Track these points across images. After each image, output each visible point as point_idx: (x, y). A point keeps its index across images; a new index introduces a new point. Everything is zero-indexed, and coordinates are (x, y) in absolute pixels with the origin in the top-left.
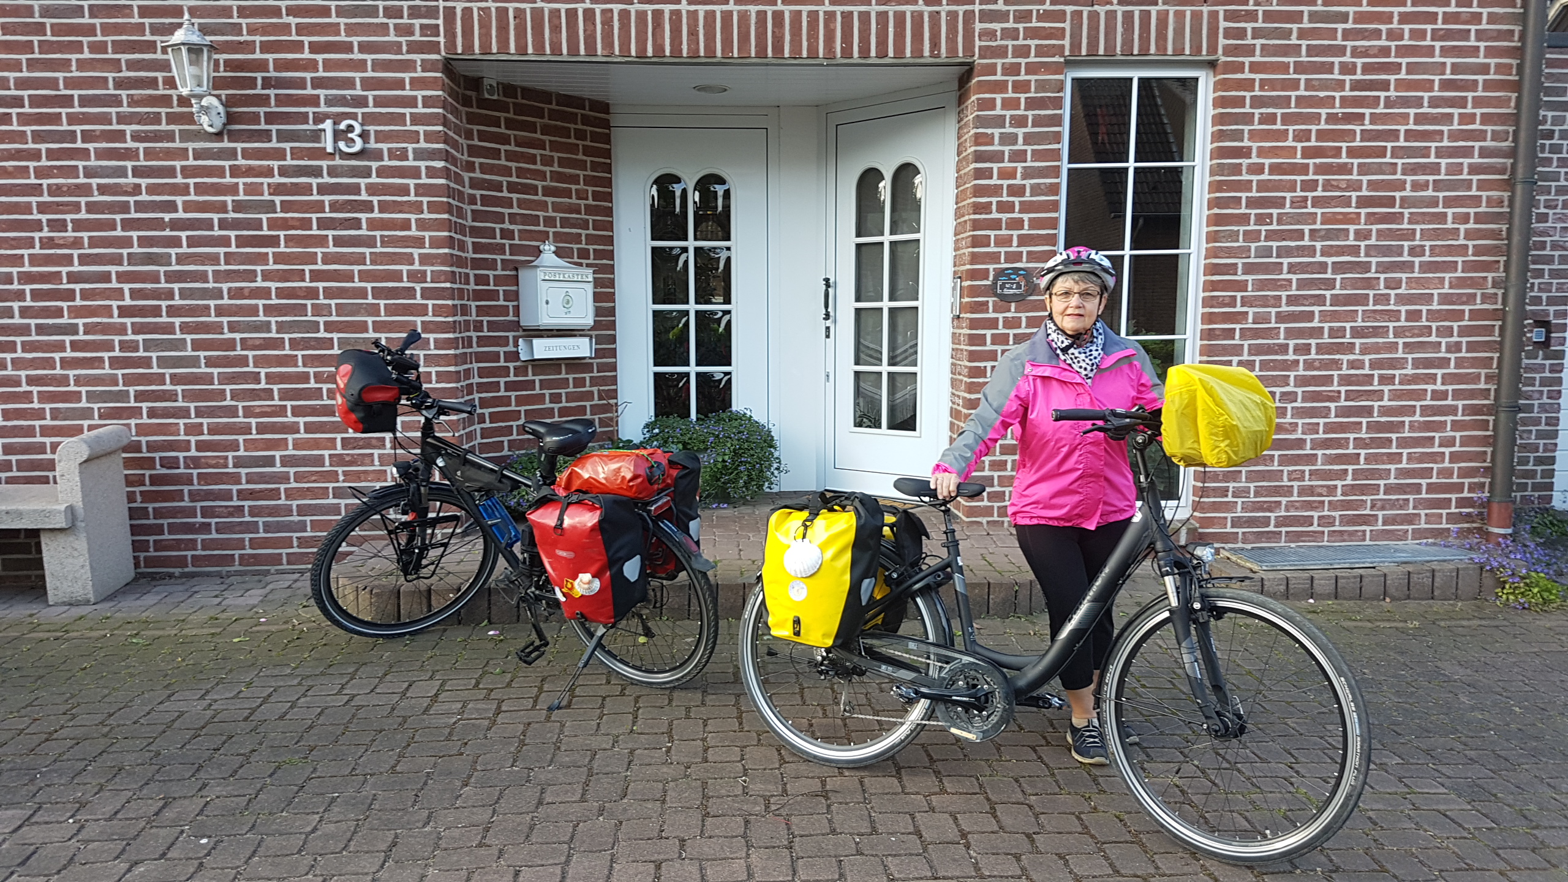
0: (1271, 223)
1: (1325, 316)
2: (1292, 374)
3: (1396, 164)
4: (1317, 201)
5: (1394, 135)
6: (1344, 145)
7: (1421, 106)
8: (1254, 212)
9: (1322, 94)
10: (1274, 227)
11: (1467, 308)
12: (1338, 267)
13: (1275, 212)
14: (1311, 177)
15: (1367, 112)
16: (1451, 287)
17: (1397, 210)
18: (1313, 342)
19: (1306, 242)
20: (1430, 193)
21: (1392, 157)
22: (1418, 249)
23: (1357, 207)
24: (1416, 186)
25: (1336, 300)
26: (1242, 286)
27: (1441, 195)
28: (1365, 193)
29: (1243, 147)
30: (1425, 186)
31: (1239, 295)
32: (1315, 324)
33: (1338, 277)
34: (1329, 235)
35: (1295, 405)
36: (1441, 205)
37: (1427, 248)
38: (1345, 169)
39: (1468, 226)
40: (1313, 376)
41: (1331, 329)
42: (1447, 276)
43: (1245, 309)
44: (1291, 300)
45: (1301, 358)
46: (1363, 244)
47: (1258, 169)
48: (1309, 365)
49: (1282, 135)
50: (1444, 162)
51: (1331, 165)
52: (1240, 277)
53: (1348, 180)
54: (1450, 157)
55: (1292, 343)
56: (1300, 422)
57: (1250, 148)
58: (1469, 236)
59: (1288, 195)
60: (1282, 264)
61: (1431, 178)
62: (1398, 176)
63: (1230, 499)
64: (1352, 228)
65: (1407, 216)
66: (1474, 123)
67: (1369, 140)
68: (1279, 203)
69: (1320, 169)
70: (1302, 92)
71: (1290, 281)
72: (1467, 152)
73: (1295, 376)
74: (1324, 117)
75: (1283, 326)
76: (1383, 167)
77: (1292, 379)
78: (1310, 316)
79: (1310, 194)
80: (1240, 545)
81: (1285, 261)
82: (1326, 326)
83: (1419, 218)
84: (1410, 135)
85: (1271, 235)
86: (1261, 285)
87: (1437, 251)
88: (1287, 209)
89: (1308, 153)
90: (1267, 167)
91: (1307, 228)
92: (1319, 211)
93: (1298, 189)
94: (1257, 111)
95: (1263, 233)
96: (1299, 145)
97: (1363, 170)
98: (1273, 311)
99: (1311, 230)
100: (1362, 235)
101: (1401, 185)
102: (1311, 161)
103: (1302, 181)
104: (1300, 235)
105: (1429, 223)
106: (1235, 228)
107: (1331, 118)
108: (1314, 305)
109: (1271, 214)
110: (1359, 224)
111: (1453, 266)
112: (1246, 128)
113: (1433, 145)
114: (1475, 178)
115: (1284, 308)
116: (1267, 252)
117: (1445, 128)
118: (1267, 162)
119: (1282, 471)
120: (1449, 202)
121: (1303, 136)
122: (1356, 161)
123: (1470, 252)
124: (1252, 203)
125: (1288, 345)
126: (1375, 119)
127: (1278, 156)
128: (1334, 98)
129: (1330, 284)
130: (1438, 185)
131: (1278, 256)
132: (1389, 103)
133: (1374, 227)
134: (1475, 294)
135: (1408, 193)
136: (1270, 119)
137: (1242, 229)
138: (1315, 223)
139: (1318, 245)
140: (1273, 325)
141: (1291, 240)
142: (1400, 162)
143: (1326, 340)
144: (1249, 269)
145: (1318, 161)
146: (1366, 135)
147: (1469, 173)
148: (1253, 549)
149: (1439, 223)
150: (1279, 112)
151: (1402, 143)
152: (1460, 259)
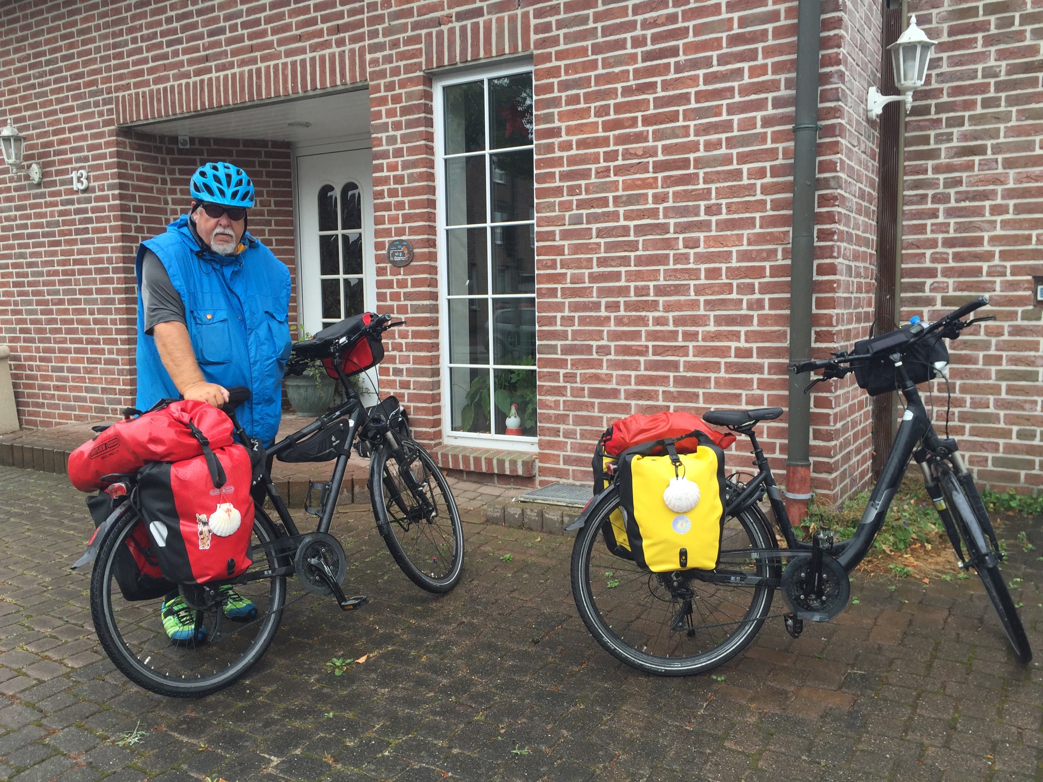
0: (580, 194)
1: (631, 276)
2: (606, 329)
3: (688, 126)
4: (619, 171)
5: (685, 98)
6: (639, 114)
7: (711, 66)
8: (566, 184)
9: (617, 70)
10: (584, 196)
11: (767, 264)
12: (640, 230)
13: (583, 183)
14: (612, 148)
15: (659, 79)
16: (749, 244)
17: (692, 171)
18: (622, 300)
19: (611, 208)
20: (724, 150)
21: (684, 120)
22: (714, 208)
23: (654, 172)
24: (709, 146)
25: (640, 261)
26: (559, 251)
27: (734, 152)
28: (660, 157)
29: (554, 128)
30: (717, 145)
31: (558, 258)
32: (623, 283)
33: (641, 239)
34: (630, 200)
35: (609, 357)
36: (735, 162)
37: (724, 207)
38: (641, 137)
39: (765, 180)
40: (624, 332)
41: (636, 288)
42: (746, 232)
43: (564, 271)
44: (602, 262)
45: (612, 315)
46: (661, 207)
47: (567, 146)
48: (619, 321)
49: (585, 113)
50: (736, 118)
51: (628, 135)
52: (558, 243)
53: (644, 147)
54: (742, 113)
55: (604, 301)
56: (615, 373)
57: (559, 129)
58: (765, 190)
59: (593, 167)
60: (591, 229)
61: (723, 136)
62: (692, 138)
63: (561, 439)
64: (650, 192)
65: (701, 175)
66: (766, 73)
67: (662, 107)
68: (585, 174)
69: (620, 140)
70: (601, 71)
71: (599, 244)
72: (759, 105)
73: (608, 331)
74: (620, 91)
75: (595, 285)
76: (677, 131)
77: (605, 333)
78: (617, 276)
79: (612, 164)
80: (571, 481)
81: (594, 227)
82: (632, 285)
83: (714, 177)
84: (700, 96)
85: (581, 204)
86: (576, 249)
87: (733, 208)
88: (593, 180)
89: (608, 126)
90: (574, 143)
91: (610, 195)
92: (620, 179)
93: (602, 160)
94: (564, 95)
95: (575, 203)
96: (600, 120)
97: (658, 136)
98: (587, 272)
99: (614, 197)
100: (660, 198)
101: (694, 147)
102: (611, 134)
103: (604, 153)
104: (604, 202)
105: (725, 180)
106: (552, 200)
107: (627, 91)
108: (620, 265)
109: (580, 186)
110: (657, 188)
111: (751, 223)
112: (556, 111)
113: (725, 102)
114: (769, 131)
115: (596, 269)
116: (577, 220)
117: (736, 84)
118: (574, 138)
119: (602, 418)
120: (744, 158)
121: (604, 111)
122: (650, 129)
123: (769, 206)
124: (564, 176)
125: (600, 302)
126: (666, 85)
127: (582, 132)
128: (628, 71)
129: (633, 246)
130: (731, 143)
131: (588, 222)
132: (679, 68)
133: (671, 190)
134: (776, 250)
135: (702, 153)
136: (574, 100)
137: (557, 200)
138: (617, 190)
139: (621, 210)
140: (587, 285)
141: (598, 207)
142: (692, 124)
143: (633, 298)
144: (566, 235)
145: (617, 132)
146: (659, 103)
147: (763, 126)
148: (582, 486)
149: (735, 180)
150: (581, 92)
151: (693, 105)
152: (757, 215)
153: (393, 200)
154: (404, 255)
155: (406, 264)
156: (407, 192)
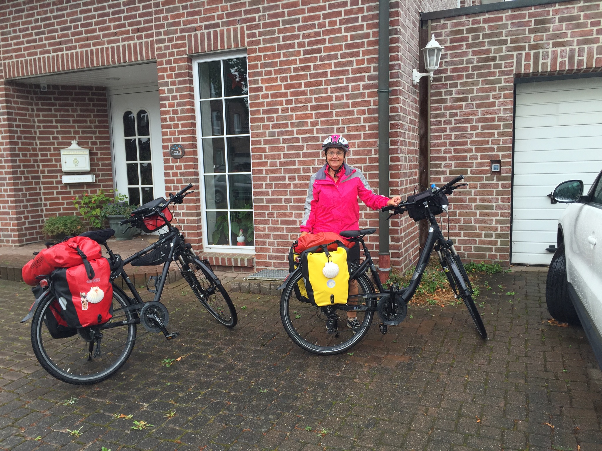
0: (274, 121)
1: (301, 163)
2: (289, 190)
3: (327, 88)
4: (293, 110)
5: (325, 74)
6: (303, 82)
7: (337, 58)
8: (266, 116)
9: (291, 59)
10: (275, 122)
11: (367, 157)
12: (305, 140)
13: (275, 115)
14: (289, 98)
15: (312, 64)
16: (358, 147)
17: (329, 110)
18: (296, 175)
19: (290, 128)
20: (345, 101)
21: (325, 85)
22: (341, 129)
23: (311, 111)
24: (338, 98)
25: (305, 155)
26: (264, 150)
27: (350, 101)
28: (314, 103)
29: (259, 87)
30: (342, 98)
31: (263, 154)
32: (297, 166)
33: (305, 144)
34: (299, 125)
35: (291, 204)
36: (350, 106)
37: (346, 128)
38: (304, 93)
39: (365, 116)
40: (298, 191)
41: (303, 169)
42: (357, 141)
43: (266, 160)
44: (285, 156)
45: (292, 183)
46: (315, 128)
47: (266, 96)
48: (295, 186)
49: (275, 80)
50: (350, 85)
51: (297, 92)
52: (263, 146)
53: (306, 98)
54: (353, 82)
55: (287, 176)
56: (294, 212)
57: (262, 87)
58: (365, 120)
59: (280, 107)
60: (279, 139)
61: (345, 94)
62: (329, 94)
63: (267, 246)
64: (309, 121)
65: (334, 113)
66: (364, 64)
67: (314, 78)
68: (276, 111)
69: (294, 94)
70: (282, 59)
71: (284, 147)
72: (361, 79)
73: (290, 191)
74: (292, 69)
75: (283, 168)
76: (321, 90)
77: (288, 192)
78: (293, 163)
79: (289, 106)
80: (273, 268)
81: (281, 138)
82: (301, 167)
83: (340, 114)
84: (333, 73)
85: (274, 126)
86: (272, 149)
87: (350, 129)
88: (280, 114)
89: (287, 87)
90: (270, 95)
91: (289, 122)
92: (294, 114)
93: (284, 104)
94: (263, 70)
95: (271, 126)
96: (283, 84)
97: (313, 92)
98: (278, 161)
99: (291, 123)
100: (314, 124)
101: (330, 99)
102: (289, 91)
103: (285, 100)
104: (286, 125)
105: (346, 115)
106: (259, 124)
107: (296, 70)
108: (295, 157)
109: (273, 117)
110: (312, 118)
111: (359, 136)
112: (260, 78)
113: (345, 77)
114: (366, 91)
115: (283, 160)
116: (272, 134)
117: (350, 68)
118: (270, 93)
119: (288, 235)
120: (354, 105)
121: (284, 79)
122: (308, 89)
123: (367, 129)
124: (265, 112)
125: (285, 176)
126: (316, 67)
127: (274, 89)
128: (296, 60)
129: (301, 148)
130: (348, 97)
131: (278, 136)
132: (322, 59)
133: (320, 120)
134: (371, 150)
135: (334, 102)
136: (269, 73)
137: (262, 124)
138: (292, 119)
139: (295, 130)
140: (278, 167)
141: (283, 128)
142: (329, 87)
143: (302, 174)
144: (266, 142)
145: (292, 90)
146: (312, 76)
147: (363, 89)
148: (278, 270)
149: (351, 116)
150: (273, 69)
151: (329, 78)
152: (362, 133)
153: (172, 123)
154: (179, 152)
155: (180, 157)
156: (180, 119)
